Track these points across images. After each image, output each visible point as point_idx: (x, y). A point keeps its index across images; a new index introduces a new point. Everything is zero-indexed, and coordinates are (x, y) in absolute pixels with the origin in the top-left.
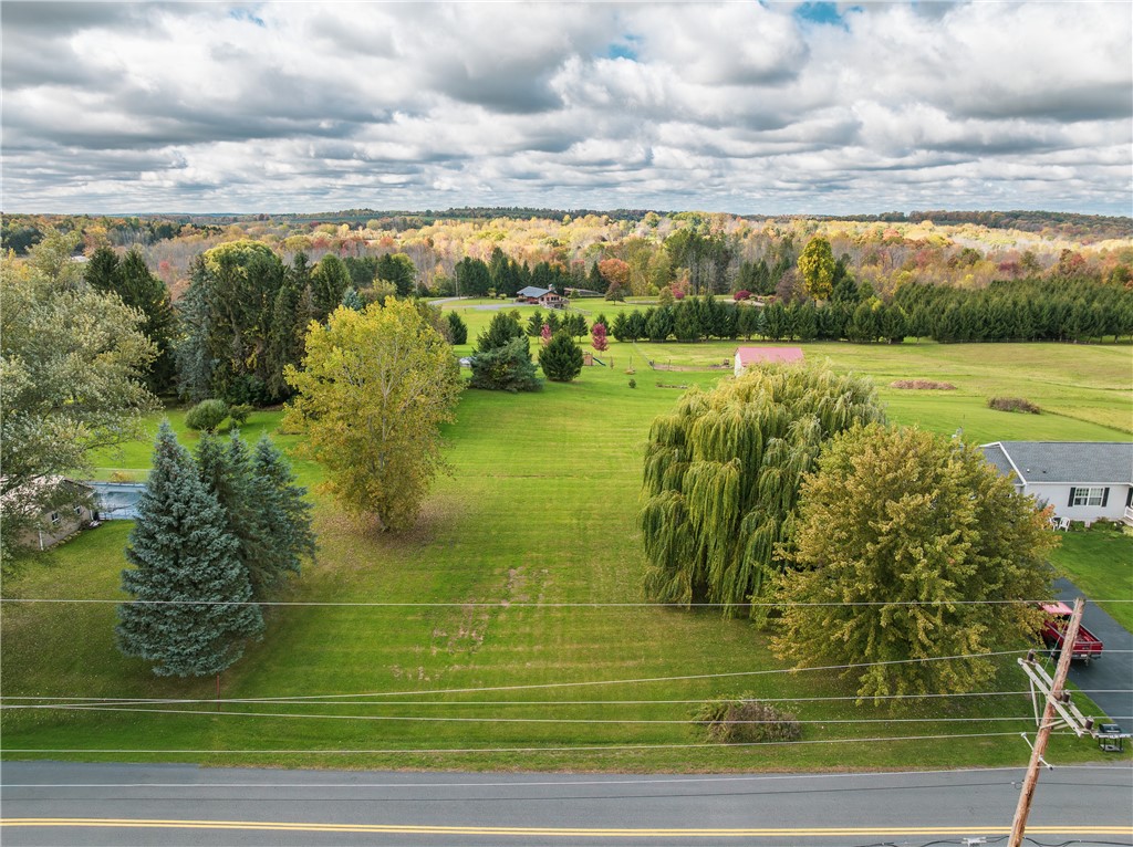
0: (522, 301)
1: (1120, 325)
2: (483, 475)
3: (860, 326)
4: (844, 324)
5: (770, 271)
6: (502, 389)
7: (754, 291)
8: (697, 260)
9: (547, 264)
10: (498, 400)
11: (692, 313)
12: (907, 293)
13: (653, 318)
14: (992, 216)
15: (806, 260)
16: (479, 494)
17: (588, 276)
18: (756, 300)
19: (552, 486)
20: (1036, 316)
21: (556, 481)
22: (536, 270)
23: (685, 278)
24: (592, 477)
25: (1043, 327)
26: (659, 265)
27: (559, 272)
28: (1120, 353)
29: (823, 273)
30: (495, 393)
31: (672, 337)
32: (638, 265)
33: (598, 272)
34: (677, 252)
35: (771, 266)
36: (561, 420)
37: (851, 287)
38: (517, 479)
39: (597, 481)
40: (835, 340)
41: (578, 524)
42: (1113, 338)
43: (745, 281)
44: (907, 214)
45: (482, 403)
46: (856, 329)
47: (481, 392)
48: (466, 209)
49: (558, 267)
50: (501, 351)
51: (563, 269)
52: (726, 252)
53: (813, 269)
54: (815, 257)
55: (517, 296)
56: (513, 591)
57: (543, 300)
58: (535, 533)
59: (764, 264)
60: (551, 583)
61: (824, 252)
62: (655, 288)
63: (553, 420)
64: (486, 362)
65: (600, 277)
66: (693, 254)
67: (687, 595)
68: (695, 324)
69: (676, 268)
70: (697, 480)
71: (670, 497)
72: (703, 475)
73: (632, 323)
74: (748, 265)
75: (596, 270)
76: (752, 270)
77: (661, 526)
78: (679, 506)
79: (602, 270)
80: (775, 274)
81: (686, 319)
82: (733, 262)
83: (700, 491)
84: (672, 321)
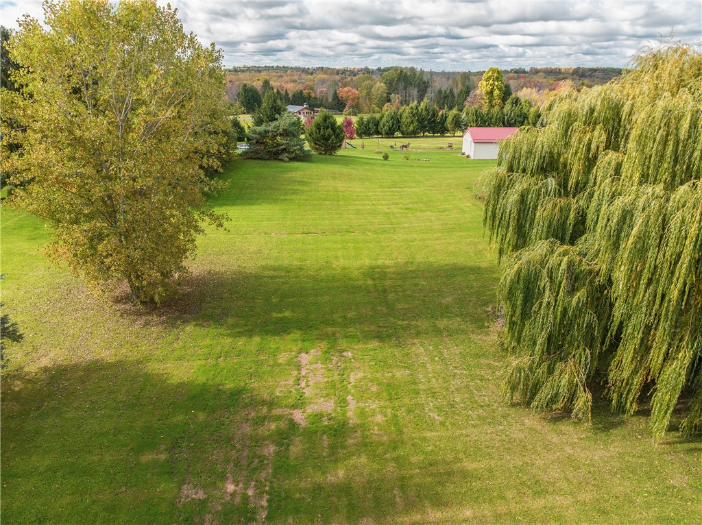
2: (260, 234)
5: (456, 95)
6: (275, 159)
8: (405, 88)
9: (301, 92)
10: (272, 168)
11: (414, 115)
13: (384, 119)
14: (581, 71)
15: (484, 84)
16: (256, 253)
17: (330, 100)
19: (336, 242)
21: (338, 237)
22: (294, 96)
23: (397, 101)
24: (375, 232)
26: (379, 93)
27: (310, 97)
29: (496, 92)
30: (268, 162)
31: (398, 134)
32: (364, 93)
33: (337, 97)
34: (391, 84)
35: (456, 92)
36: (331, 183)
37: (517, 101)
38: (296, 236)
39: (382, 237)
41: (375, 285)
44: (527, 69)
45: (257, 170)
47: (256, 161)
49: (309, 94)
50: (273, 124)
51: (313, 95)
52: (424, 83)
53: (489, 90)
54: (491, 82)
56: (308, 393)
57: (300, 114)
58: (326, 298)
59: (451, 91)
60: (361, 375)
61: (497, 78)
62: (377, 108)
63: (323, 183)
64: (260, 134)
65: (339, 100)
66: (402, 84)
67: (584, 399)
68: (416, 123)
69: (391, 94)
70: (639, 221)
71: (552, 252)
72: (655, 205)
73: (368, 122)
74: (440, 92)
75: (336, 96)
76: (443, 95)
77: (541, 294)
78: (571, 264)
79: (340, 95)
80: (459, 97)
81: (409, 120)
82: (429, 90)
83: (643, 238)
84: (399, 122)
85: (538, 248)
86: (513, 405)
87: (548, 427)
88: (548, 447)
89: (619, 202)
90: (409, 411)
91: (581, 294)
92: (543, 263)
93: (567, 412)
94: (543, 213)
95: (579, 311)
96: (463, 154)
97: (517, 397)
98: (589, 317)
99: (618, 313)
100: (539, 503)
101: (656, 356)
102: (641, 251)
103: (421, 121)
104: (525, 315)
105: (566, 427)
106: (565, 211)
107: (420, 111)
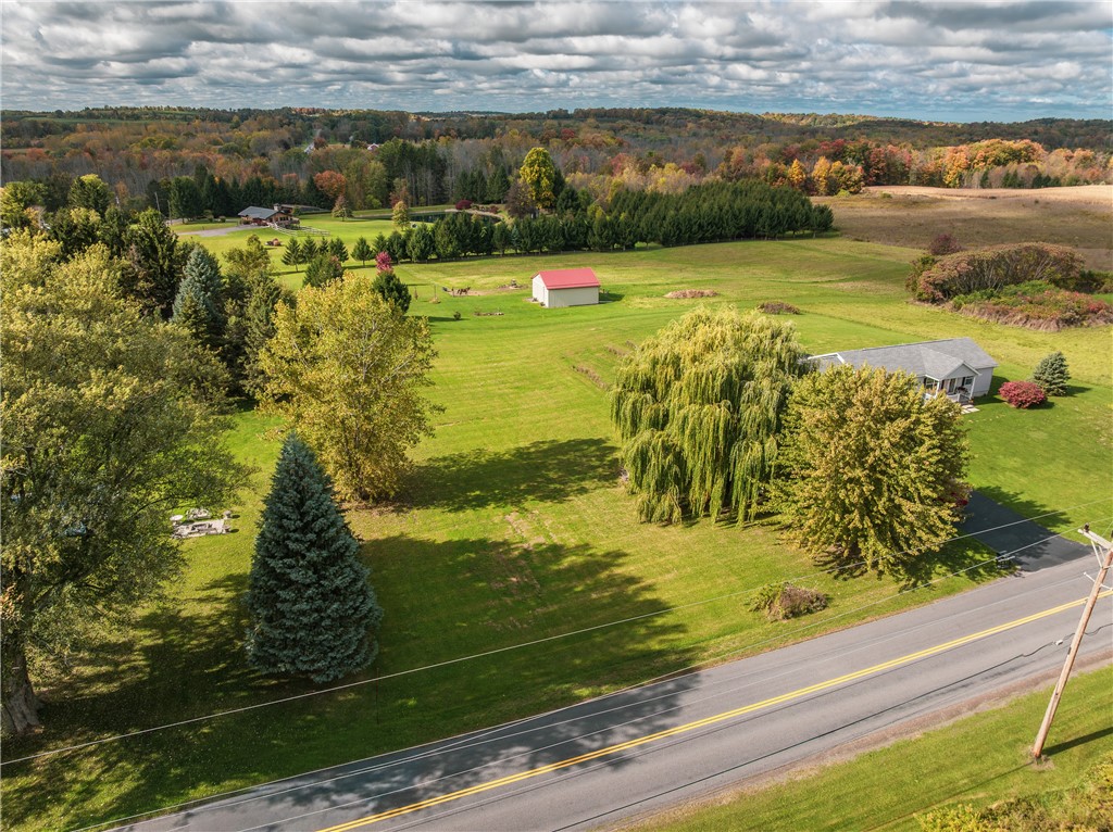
0: (247, 223)
1: (797, 222)
3: (600, 236)
4: (586, 234)
5: (488, 180)
7: (474, 200)
8: (413, 169)
11: (451, 232)
12: (624, 200)
13: (413, 238)
14: (645, 114)
15: (528, 170)
17: (303, 190)
18: (478, 208)
20: (735, 217)
22: (249, 187)
23: (404, 188)
25: (742, 227)
26: (375, 177)
27: (273, 188)
28: (802, 248)
29: (545, 182)
31: (433, 256)
32: (353, 177)
33: (316, 187)
34: (390, 162)
35: (487, 175)
37: (572, 196)
40: (580, 249)
42: (791, 232)
43: (464, 190)
46: (597, 238)
48: (106, 109)
49: (272, 182)
51: (276, 184)
52: (440, 161)
53: (535, 179)
54: (536, 167)
55: (240, 217)
56: (525, 535)
57: (271, 221)
59: (480, 173)
61: (544, 162)
65: (317, 190)
66: (408, 165)
67: (677, 512)
68: (455, 243)
69: (394, 178)
70: (691, 421)
71: (653, 436)
72: (696, 416)
73: (392, 244)
74: (465, 175)
75: (312, 185)
76: (469, 179)
77: (650, 460)
78: (663, 442)
79: (318, 184)
80: (492, 182)
81: (446, 239)
82: (448, 171)
83: (693, 429)
84: (432, 241)
85: (645, 435)
86: (642, 523)
87: (662, 530)
88: (663, 538)
89: (682, 412)
90: (587, 535)
91: (670, 457)
92: (649, 444)
93: (669, 522)
94: (646, 415)
95: (670, 467)
96: (535, 300)
97: (643, 518)
98: (675, 468)
99: (690, 465)
100: (662, 559)
101: (708, 484)
102: (693, 435)
103: (461, 239)
104: (643, 472)
105: (671, 528)
106: (657, 411)
107: (458, 224)
